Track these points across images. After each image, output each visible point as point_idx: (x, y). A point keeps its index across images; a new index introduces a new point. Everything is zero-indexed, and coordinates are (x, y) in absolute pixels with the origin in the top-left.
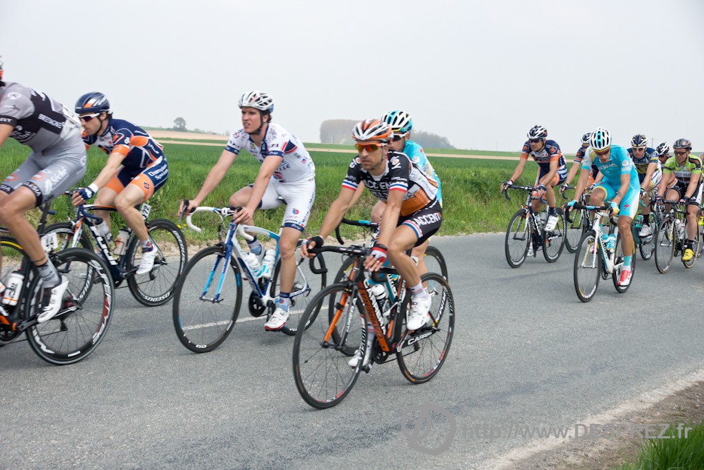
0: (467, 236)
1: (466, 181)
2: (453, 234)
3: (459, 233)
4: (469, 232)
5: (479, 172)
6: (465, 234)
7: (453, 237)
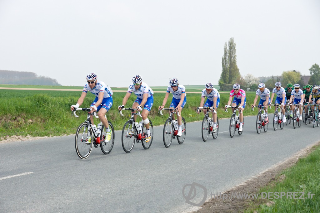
0: (67, 136)
1: (66, 105)
2: (59, 135)
3: (63, 135)
4: (68, 134)
5: (73, 99)
6: (65, 135)
7: (59, 137)
